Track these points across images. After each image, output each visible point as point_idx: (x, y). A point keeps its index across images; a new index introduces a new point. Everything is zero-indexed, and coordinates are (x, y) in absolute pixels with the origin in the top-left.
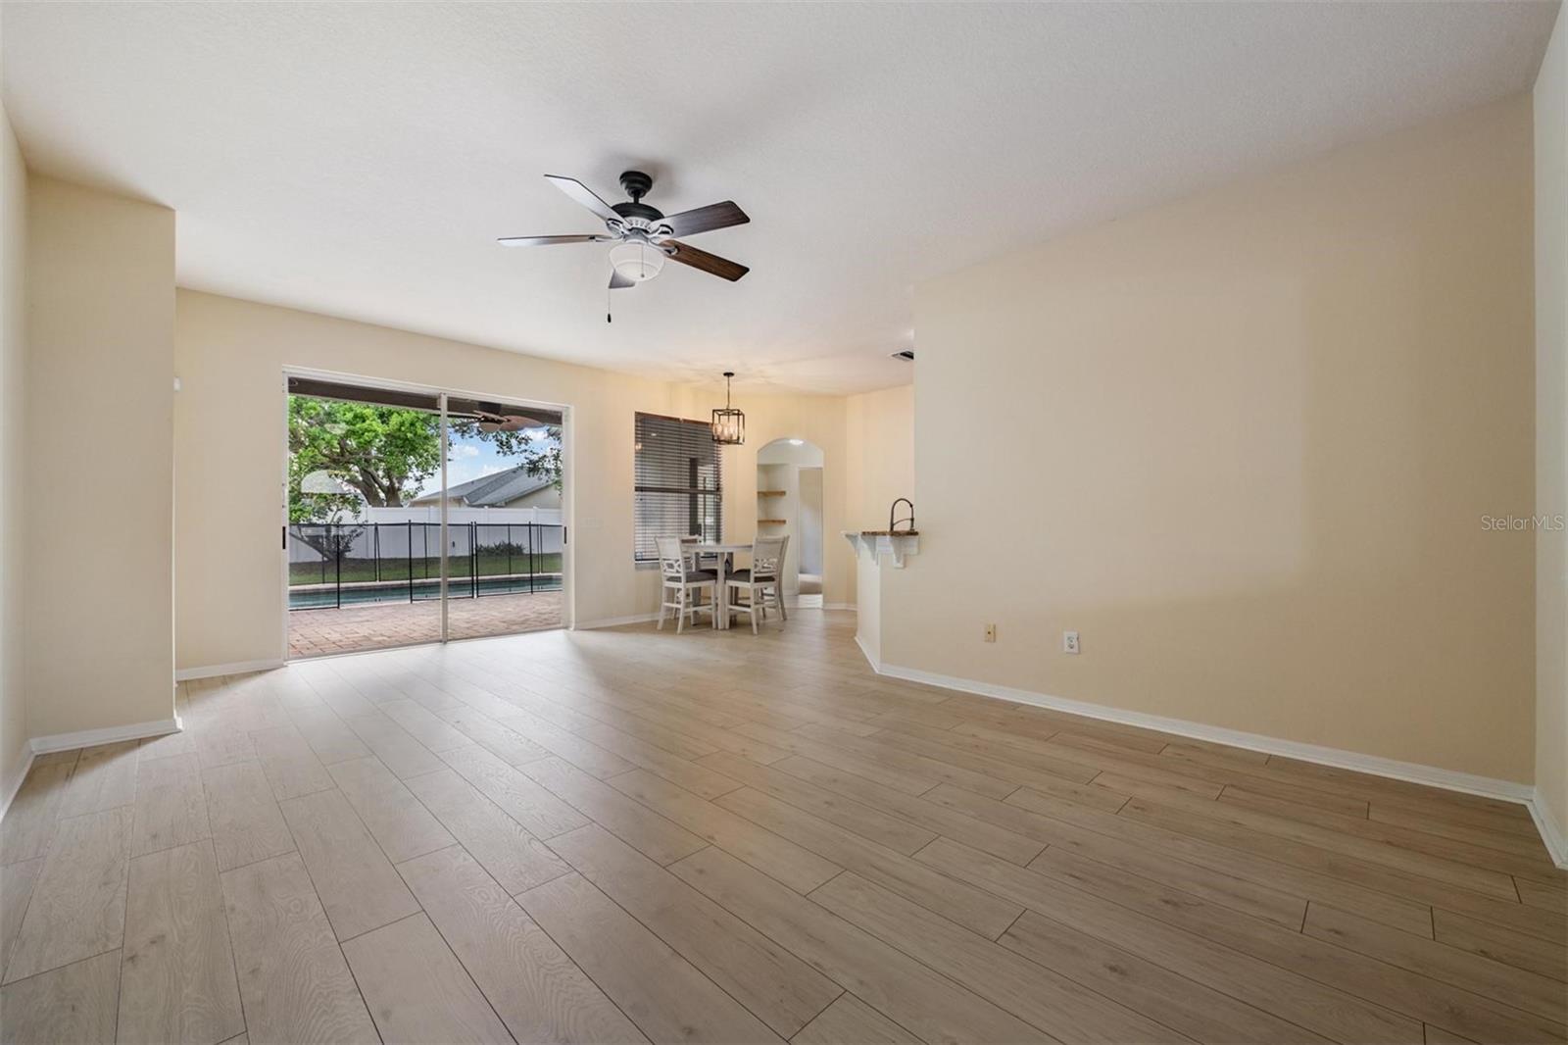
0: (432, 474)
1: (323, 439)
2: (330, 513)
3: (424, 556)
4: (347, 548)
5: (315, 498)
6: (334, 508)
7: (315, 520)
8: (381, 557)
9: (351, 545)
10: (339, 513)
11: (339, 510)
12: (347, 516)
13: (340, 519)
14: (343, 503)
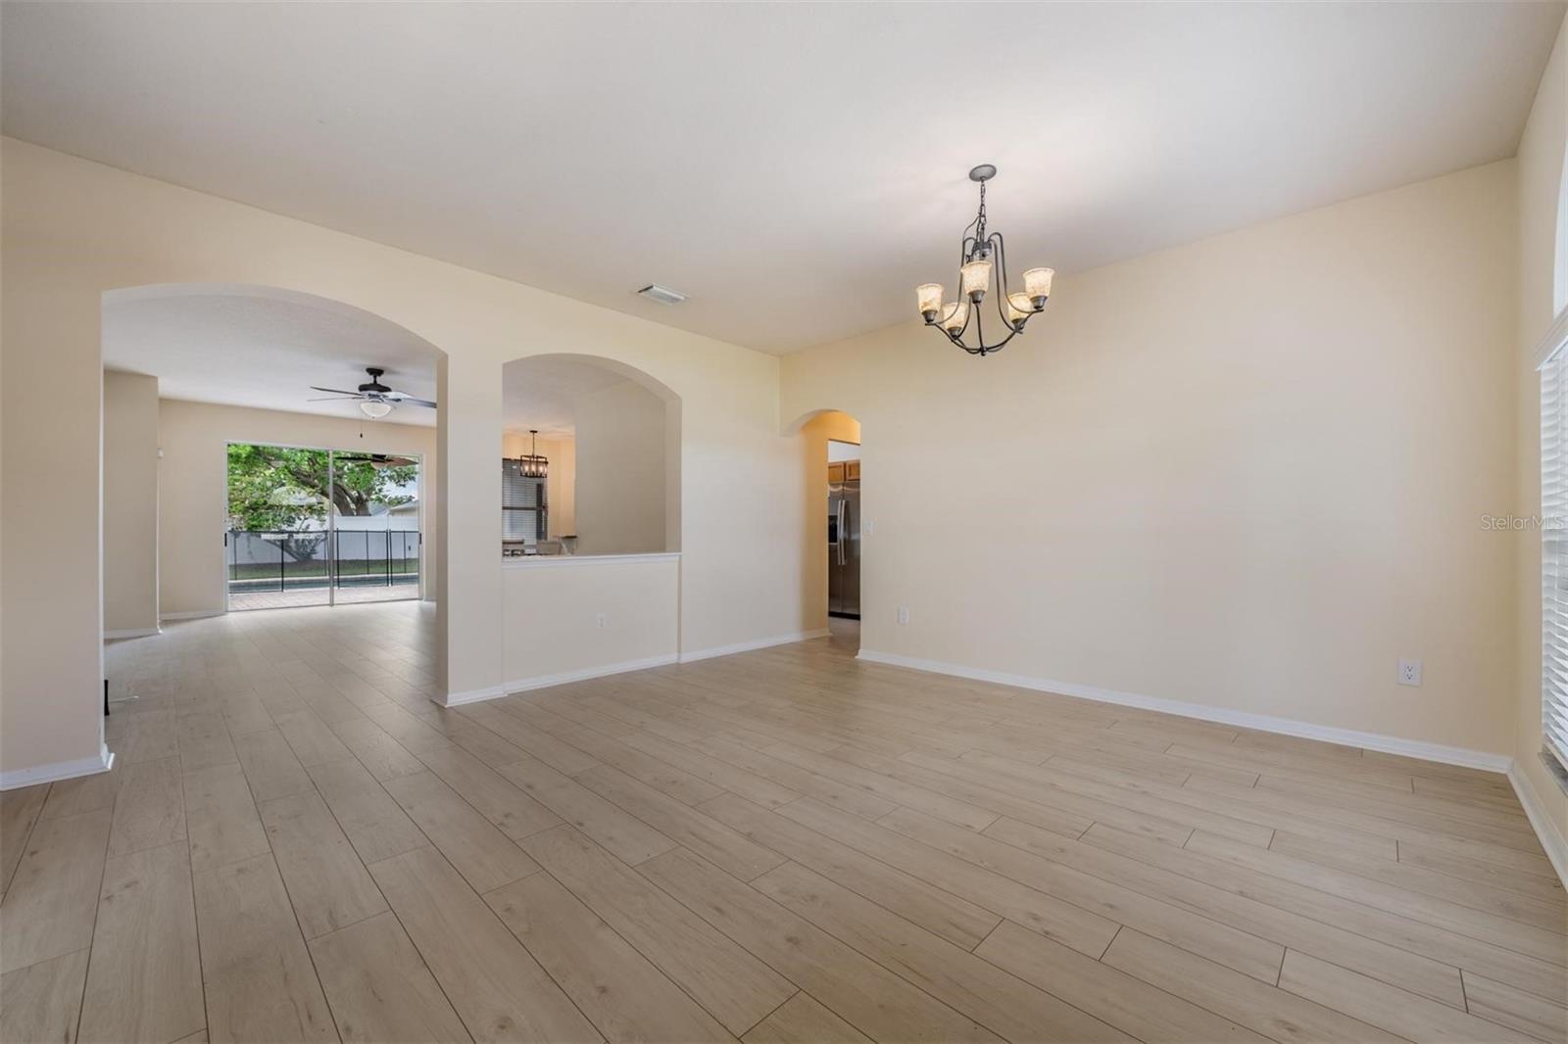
0: (404, 486)
1: (294, 461)
2: (298, 521)
3: (365, 558)
4: (313, 551)
5: (284, 509)
6: (302, 517)
7: (285, 527)
8: (341, 558)
9: (316, 548)
10: (306, 523)
11: (306, 519)
12: (314, 524)
13: (308, 527)
14: (311, 513)
